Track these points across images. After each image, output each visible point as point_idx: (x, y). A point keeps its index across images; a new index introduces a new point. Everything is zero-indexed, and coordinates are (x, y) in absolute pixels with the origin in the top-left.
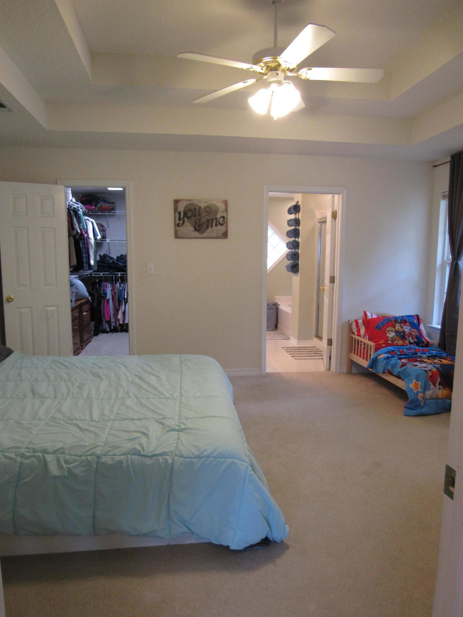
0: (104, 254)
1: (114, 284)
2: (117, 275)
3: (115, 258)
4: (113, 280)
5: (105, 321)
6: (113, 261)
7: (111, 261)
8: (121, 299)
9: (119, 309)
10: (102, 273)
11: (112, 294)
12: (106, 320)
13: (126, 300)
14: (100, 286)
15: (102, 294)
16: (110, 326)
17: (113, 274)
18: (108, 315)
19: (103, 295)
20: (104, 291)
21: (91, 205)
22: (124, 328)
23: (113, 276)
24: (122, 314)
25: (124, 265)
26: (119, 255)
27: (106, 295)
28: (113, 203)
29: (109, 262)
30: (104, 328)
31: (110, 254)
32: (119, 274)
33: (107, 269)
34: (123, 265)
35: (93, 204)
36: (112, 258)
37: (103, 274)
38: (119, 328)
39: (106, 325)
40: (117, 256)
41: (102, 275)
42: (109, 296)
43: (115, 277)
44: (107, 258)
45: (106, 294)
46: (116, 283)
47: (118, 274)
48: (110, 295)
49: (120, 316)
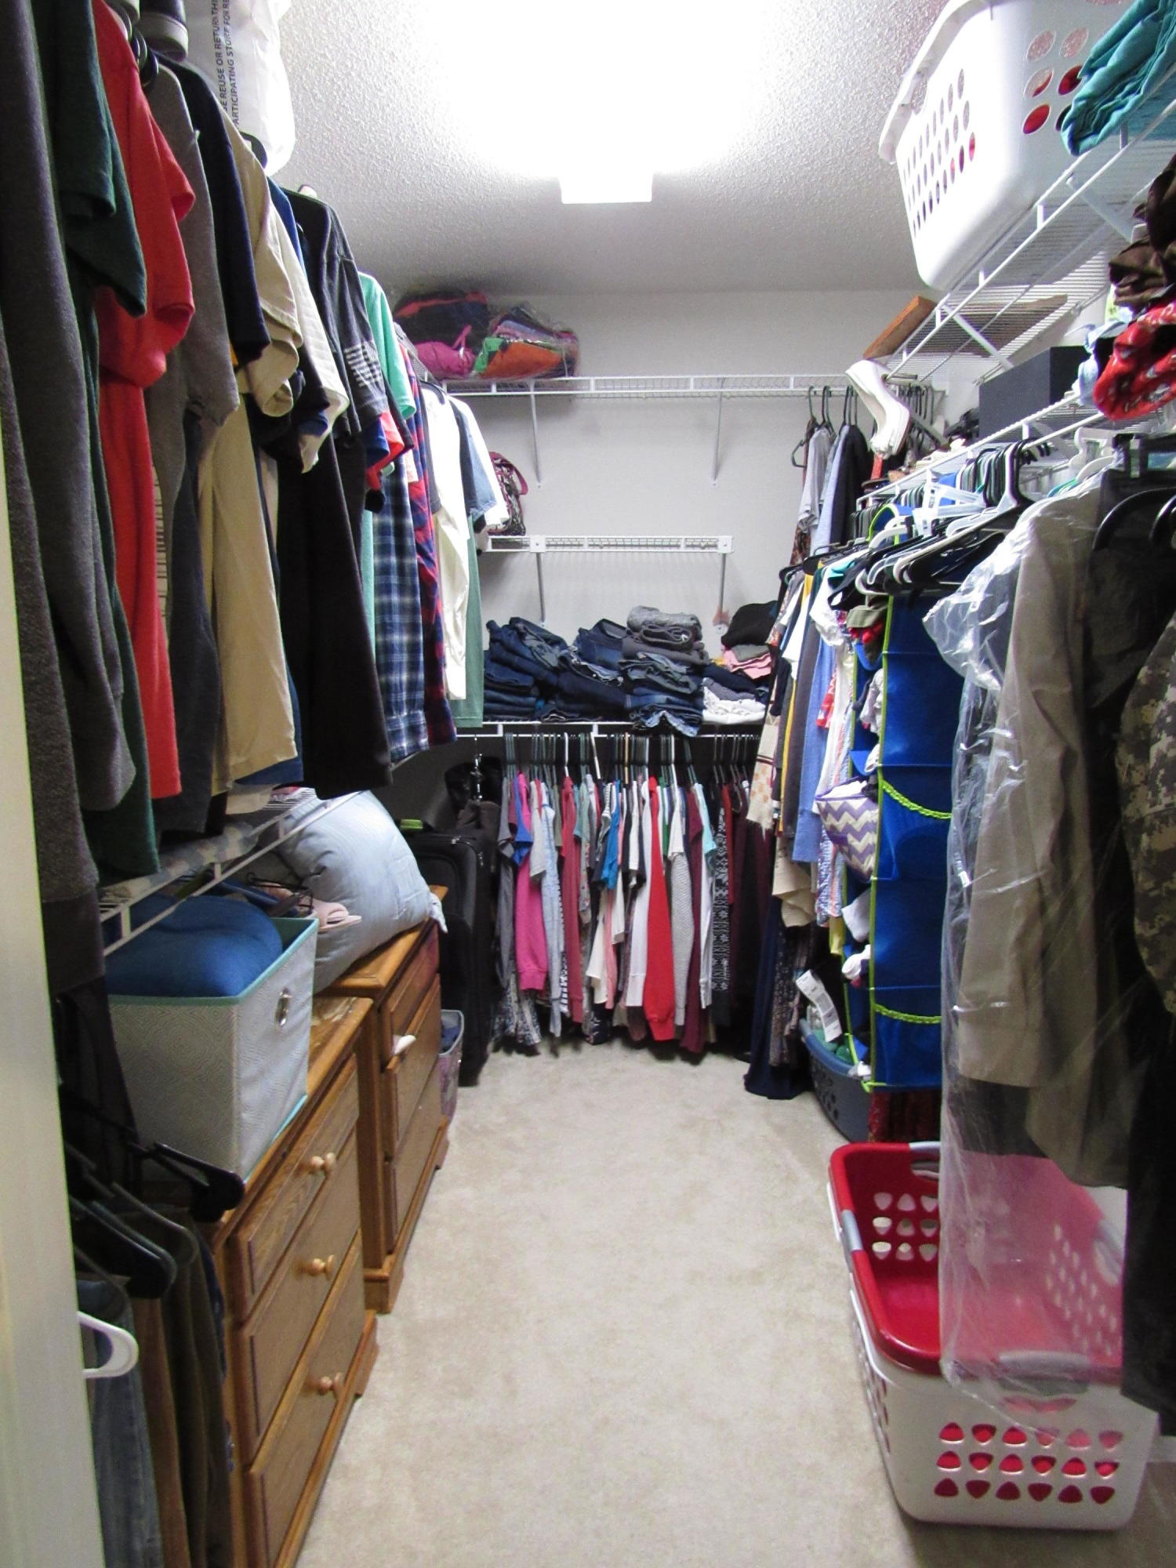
0: (514, 621)
1: (568, 781)
2: (581, 736)
3: (570, 638)
4: (559, 763)
5: (518, 992)
6: (563, 659)
7: (551, 658)
8: (606, 873)
9: (595, 923)
10: (500, 725)
11: (560, 844)
12: (523, 988)
13: (634, 882)
14: (493, 793)
15: (504, 846)
16: (543, 1016)
17: (560, 730)
18: (535, 958)
19: (508, 851)
20: (513, 828)
21: (450, 343)
22: (615, 1023)
23: (561, 742)
24: (611, 951)
25: (621, 679)
26: (589, 626)
27: (525, 852)
28: (568, 333)
29: (539, 663)
30: (512, 1029)
31: (543, 619)
32: (595, 729)
33: (532, 700)
34: (615, 681)
35: (461, 339)
36: (556, 642)
37: (506, 729)
38: (591, 1024)
39: (521, 1013)
40: (581, 631)
41: (500, 734)
42: (542, 858)
43: (574, 744)
44: (531, 641)
45: (529, 845)
46: (577, 780)
47: (589, 728)
48: (548, 852)
49: (598, 966)
